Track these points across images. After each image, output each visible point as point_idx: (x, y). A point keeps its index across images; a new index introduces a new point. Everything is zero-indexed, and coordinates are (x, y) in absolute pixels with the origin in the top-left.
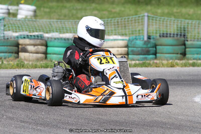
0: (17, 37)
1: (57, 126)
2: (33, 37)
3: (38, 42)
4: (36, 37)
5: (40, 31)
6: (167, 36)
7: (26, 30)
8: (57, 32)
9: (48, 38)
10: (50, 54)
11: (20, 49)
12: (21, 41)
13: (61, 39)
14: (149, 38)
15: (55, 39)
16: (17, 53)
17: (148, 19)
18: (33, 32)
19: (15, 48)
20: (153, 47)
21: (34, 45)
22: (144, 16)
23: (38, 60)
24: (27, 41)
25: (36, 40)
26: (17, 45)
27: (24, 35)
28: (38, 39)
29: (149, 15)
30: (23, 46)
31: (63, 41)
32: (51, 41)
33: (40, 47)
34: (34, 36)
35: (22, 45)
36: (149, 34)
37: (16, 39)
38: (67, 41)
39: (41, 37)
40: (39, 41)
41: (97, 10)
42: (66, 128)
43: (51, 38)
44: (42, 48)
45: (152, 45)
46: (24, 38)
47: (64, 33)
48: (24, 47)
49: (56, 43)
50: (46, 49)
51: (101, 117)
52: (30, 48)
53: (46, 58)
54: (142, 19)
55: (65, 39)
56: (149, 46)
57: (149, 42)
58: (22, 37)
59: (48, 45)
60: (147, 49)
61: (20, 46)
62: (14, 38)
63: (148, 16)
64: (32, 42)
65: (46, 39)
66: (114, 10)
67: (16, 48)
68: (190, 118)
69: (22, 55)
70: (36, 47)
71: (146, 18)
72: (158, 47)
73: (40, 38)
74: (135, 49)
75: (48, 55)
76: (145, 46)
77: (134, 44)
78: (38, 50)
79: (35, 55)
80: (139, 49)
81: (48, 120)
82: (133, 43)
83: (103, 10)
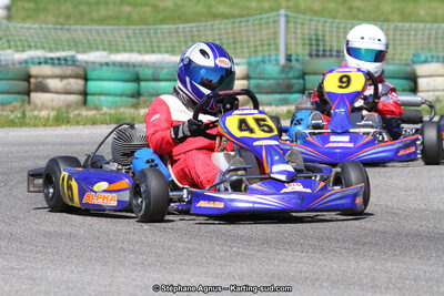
0: (26, 62)
2: (56, 61)
3: (69, 70)
4: (63, 62)
5: (70, 49)
6: (324, 56)
7: (43, 48)
8: (104, 50)
9: (87, 62)
10: (94, 94)
11: (32, 86)
12: (34, 70)
13: (114, 64)
14: (289, 59)
15: (102, 65)
16: (28, 93)
17: (287, 22)
18: (57, 50)
19: (23, 85)
20: (299, 78)
21: (62, 77)
22: (279, 15)
23: (69, 106)
24: (47, 70)
25: (65, 68)
26: (28, 78)
27: (39, 58)
28: (67, 65)
29: (289, 14)
30: (40, 79)
31: (118, 68)
32: (94, 69)
33: (72, 81)
34: (59, 59)
35: (36, 77)
36: (289, 53)
37: (24, 65)
38: (125, 68)
39: (74, 61)
40: (70, 68)
43: (93, 63)
44: (77, 84)
45: (297, 74)
46: (40, 63)
47: (118, 51)
48: (41, 83)
49: (105, 72)
50: (86, 85)
52: (53, 83)
53: (85, 102)
54: (275, 22)
55: (121, 64)
56: (291, 75)
57: (291, 68)
58: (36, 61)
59: (89, 77)
60: (287, 81)
61: (33, 80)
62: (21, 63)
63: (286, 16)
64: (57, 70)
65: (84, 65)
67: (26, 83)
69: (37, 97)
70: (65, 81)
71: (283, 20)
72: (307, 77)
73: (70, 63)
74: (262, 81)
75: (89, 98)
76: (283, 76)
77: (260, 73)
78: (68, 87)
79: (63, 96)
80: (272, 81)
82: (258, 70)
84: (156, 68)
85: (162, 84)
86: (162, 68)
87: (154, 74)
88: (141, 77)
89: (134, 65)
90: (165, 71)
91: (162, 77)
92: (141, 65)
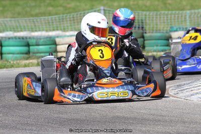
1: (16, 127)
8: (11, 31)
9: (2, 38)
10: (5, 54)
13: (15, 38)
15: (9, 38)
17: (105, 13)
22: (100, 10)
31: (18, 40)
32: (6, 40)
38: (22, 40)
41: (52, 6)
42: (25, 130)
43: (5, 38)
47: (18, 31)
49: (11, 42)
51: (61, 116)
53: (2, 58)
55: (19, 38)
59: (3, 45)
63: (104, 10)
66: (69, 6)
68: (153, 112)
71: (102, 12)
75: (3, 55)
81: (7, 122)
83: (57, 6)
84: (37, 39)
85: (41, 47)
86: (40, 39)
87: (36, 42)
88: (30, 44)
89: (26, 38)
90: (42, 40)
91: (40, 44)
92: (30, 38)
